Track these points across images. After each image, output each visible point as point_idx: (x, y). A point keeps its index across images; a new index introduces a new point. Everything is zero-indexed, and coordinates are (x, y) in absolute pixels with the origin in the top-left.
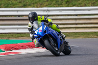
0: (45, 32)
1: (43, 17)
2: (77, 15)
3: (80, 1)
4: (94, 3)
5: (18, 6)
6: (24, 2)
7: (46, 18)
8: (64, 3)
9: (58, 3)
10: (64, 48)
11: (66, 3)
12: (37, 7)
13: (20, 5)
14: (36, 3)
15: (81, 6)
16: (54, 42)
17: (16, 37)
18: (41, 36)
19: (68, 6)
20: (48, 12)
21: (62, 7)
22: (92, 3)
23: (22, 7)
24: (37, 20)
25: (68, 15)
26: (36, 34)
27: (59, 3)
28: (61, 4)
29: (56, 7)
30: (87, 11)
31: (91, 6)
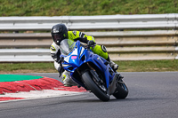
0: (83, 58)
1: (78, 33)
2: (122, 30)
3: (129, 5)
4: (153, 8)
5: (15, 13)
6: (26, 6)
7: (83, 34)
8: (99, 7)
9: (88, 7)
10: (115, 88)
11: (103, 8)
12: (50, 15)
13: (20, 12)
14: (48, 7)
15: (130, 14)
16: (100, 77)
17: (12, 70)
18: (75, 66)
19: (106, 13)
20: (69, 24)
21: (96, 14)
22: (150, 8)
23: (22, 15)
24: (67, 38)
25: (107, 30)
26: (66, 63)
27: (91, 7)
28: (94, 10)
29: (85, 15)
30: (141, 23)
31: (149, 13)
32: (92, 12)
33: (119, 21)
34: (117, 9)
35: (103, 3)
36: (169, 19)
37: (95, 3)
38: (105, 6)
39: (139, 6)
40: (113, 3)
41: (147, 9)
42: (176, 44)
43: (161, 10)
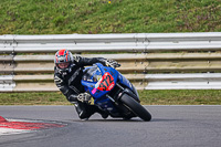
32: (43, 30)
33: (76, 41)
34: (73, 26)
35: (57, 19)
36: (137, 40)
37: (46, 19)
38: (59, 23)
39: (102, 24)
40: (69, 19)
41: (111, 27)
42: (147, 72)
43: (129, 29)
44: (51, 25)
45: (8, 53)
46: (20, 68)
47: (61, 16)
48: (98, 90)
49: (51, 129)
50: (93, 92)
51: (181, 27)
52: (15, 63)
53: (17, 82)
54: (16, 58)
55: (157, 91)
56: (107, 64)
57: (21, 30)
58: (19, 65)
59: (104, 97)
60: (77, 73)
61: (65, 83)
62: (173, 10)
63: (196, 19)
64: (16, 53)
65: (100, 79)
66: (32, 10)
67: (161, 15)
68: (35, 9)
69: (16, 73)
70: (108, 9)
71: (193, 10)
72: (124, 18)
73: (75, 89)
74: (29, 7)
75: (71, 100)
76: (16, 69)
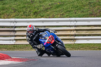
3: (48, 12)
9: (25, 14)
12: (4, 18)
14: (3, 14)
20: (15, 23)
21: (30, 18)
22: (61, 14)
27: (27, 14)
29: (24, 18)
31: (60, 17)
32: (28, 16)
34: (42, 15)
35: (34, 11)
36: (71, 21)
37: (30, 11)
38: (35, 13)
39: (55, 13)
40: (40, 11)
41: (59, 15)
42: (75, 35)
43: (67, 16)
44: (32, 14)
45: (12, 27)
46: (17, 33)
47: (36, 10)
48: (47, 43)
49: (31, 61)
50: (45, 44)
51: (91, 15)
52: (15, 31)
53: (16, 40)
54: (16, 29)
55: (80, 44)
56: (51, 31)
57: (18, 16)
58: (17, 32)
59: (49, 47)
60: (37, 35)
61: (31, 40)
62: (87, 7)
63: (98, 11)
64: (15, 27)
65: (48, 38)
66: (23, 7)
67: (82, 10)
68: (25, 7)
69: (15, 36)
70: (58, 7)
71: (97, 7)
72: (65, 11)
73: (36, 43)
74: (22, 6)
75: (34, 48)
76: (15, 34)
